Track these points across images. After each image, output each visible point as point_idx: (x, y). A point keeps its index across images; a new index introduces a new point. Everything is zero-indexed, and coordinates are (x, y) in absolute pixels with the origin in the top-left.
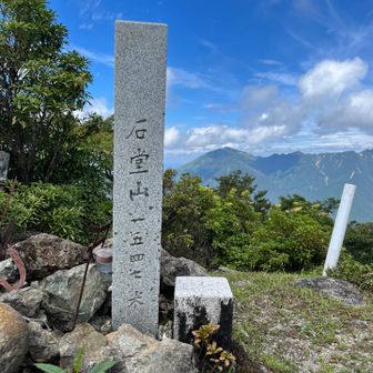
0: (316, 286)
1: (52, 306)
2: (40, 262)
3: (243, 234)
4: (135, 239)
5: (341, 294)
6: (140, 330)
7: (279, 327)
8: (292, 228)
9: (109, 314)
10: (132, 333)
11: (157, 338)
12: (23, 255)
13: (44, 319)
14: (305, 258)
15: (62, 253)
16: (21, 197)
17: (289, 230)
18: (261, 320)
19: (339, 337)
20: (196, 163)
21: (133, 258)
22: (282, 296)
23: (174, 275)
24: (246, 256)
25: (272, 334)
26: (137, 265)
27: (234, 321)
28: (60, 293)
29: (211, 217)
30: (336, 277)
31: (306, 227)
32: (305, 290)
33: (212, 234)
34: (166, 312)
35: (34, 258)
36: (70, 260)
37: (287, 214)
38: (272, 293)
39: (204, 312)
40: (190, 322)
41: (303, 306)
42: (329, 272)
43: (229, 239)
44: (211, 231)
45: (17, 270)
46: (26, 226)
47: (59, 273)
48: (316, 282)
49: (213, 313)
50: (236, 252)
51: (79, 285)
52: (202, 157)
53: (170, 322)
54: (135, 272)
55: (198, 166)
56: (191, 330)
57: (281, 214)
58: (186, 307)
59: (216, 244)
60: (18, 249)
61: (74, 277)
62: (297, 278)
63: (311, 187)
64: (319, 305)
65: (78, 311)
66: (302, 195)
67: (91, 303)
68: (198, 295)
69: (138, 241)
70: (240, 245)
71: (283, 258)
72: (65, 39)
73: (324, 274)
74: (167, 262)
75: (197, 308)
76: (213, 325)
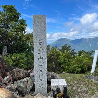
0: (89, 78)
1: (19, 89)
2: (16, 77)
3: (69, 63)
4: (40, 71)
5: (96, 80)
6: (43, 95)
7: (80, 90)
8: (82, 61)
9: (34, 90)
10: (40, 96)
11: (47, 97)
12: (12, 75)
13: (18, 92)
14: (86, 69)
15: (21, 74)
16: (10, 58)
17: (81, 62)
18: (75, 88)
19: (96, 92)
20: (55, 42)
21: (40, 76)
22: (80, 81)
23: (51, 78)
24: (70, 69)
25: (78, 92)
26: (41, 77)
27: (67, 89)
28: (21, 86)
29: (60, 58)
30: (94, 75)
31: (85, 60)
32: (86, 79)
33: (60, 63)
34: (49, 89)
35: (14, 75)
36: (24, 76)
37: (80, 57)
38: (77, 80)
39: (59, 89)
40: (56, 92)
41: (86, 84)
42: (93, 74)
43: (65, 64)
44: (60, 62)
45: (10, 79)
46: (12, 65)
47: (21, 80)
48: (89, 77)
49: (62, 89)
50: (67, 67)
51: (26, 83)
52: (57, 41)
53: (50, 92)
54: (41, 79)
55: (56, 43)
56: (56, 94)
57: (79, 57)
58: (54, 88)
59: (61, 66)
60: (10, 73)
61: (25, 81)
62: (84, 75)
63: (86, 47)
64: (90, 83)
65: (26, 90)
66: (84, 50)
67: (29, 88)
68: (57, 85)
69: (41, 71)
70: (68, 66)
71: (80, 69)
72: (20, 16)
73: (91, 74)
74: (49, 75)
75: (57, 88)
76: (62, 93)
